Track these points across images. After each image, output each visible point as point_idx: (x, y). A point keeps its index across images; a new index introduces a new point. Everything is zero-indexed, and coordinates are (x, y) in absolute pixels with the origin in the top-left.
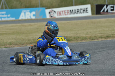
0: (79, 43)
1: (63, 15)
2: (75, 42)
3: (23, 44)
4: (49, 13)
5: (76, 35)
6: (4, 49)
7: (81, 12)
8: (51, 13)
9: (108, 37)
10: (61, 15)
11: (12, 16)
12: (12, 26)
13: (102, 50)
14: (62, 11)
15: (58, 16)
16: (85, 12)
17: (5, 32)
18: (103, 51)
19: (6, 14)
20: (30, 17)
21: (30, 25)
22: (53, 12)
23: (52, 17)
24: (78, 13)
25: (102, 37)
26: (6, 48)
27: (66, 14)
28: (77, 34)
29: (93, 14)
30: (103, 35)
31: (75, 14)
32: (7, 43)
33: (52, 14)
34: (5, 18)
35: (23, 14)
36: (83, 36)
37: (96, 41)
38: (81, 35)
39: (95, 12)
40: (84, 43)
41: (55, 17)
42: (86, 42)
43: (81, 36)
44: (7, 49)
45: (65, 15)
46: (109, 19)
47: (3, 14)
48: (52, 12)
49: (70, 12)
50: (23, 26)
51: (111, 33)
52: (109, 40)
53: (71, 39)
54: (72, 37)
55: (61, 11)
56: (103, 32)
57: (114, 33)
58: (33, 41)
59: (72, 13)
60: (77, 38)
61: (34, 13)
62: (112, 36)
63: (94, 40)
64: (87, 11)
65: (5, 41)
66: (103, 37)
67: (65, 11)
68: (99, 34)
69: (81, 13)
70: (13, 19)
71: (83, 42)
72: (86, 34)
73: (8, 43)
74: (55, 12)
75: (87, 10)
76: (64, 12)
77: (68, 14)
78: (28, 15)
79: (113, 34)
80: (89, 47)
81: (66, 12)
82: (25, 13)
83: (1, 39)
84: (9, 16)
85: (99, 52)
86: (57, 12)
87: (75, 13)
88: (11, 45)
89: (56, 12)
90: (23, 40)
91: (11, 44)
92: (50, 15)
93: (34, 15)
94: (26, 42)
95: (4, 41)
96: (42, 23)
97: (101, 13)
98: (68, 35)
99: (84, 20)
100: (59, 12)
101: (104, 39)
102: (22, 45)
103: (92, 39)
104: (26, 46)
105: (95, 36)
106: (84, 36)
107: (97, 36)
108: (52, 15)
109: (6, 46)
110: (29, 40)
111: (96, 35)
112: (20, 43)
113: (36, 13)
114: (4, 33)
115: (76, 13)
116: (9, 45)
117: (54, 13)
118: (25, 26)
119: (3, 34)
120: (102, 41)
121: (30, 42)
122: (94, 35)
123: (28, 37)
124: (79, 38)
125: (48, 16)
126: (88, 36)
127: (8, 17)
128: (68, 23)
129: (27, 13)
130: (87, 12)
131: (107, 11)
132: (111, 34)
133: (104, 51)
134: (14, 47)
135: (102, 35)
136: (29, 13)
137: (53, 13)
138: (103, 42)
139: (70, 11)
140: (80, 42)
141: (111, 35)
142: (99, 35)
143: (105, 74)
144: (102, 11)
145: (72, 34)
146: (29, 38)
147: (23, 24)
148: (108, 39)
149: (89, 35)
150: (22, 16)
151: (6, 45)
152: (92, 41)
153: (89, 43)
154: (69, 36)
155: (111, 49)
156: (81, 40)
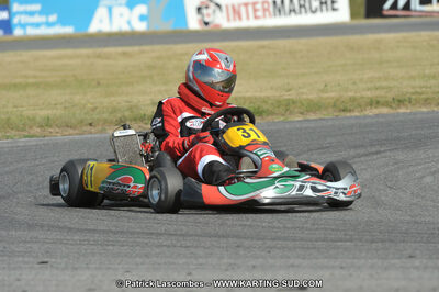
0: (293, 122)
1: (248, 17)
2: (282, 118)
3: (91, 125)
4: (199, 9)
5: (284, 93)
6: (23, 142)
7: (313, 9)
8: (205, 11)
9: (401, 102)
10: (240, 18)
11: (62, 21)
12: (59, 58)
13: (374, 150)
14: (246, 5)
15: (229, 19)
16: (327, 9)
17: (35, 77)
18: (377, 153)
19: (41, 13)
20: (129, 23)
21: (124, 54)
22: (212, 6)
23: (207, 24)
24: (303, 10)
25: (378, 102)
26: (32, 137)
27: (260, 14)
28: (289, 90)
29: (353, 15)
30: (382, 93)
31: (293, 14)
32: (34, 119)
33: (208, 15)
34: (37, 25)
35: (101, 12)
36: (310, 97)
37: (356, 117)
38: (303, 93)
39: (363, 10)
40: (312, 125)
41: (218, 26)
42: (321, 119)
43: (305, 96)
44: (33, 141)
45: (256, 17)
46: (413, 36)
47: (31, 14)
48: (207, 7)
49: (271, 8)
50: (99, 56)
51: (413, 87)
52: (404, 113)
53: (265, 107)
54: (270, 102)
55: (240, 6)
56: (384, 84)
57: (421, 87)
58: (127, 114)
59: (280, 11)
60: (288, 106)
61: (142, 9)
62: (416, 99)
63: (350, 111)
64: (336, 6)
65: (28, 113)
66: (381, 100)
67: (254, 4)
68: (368, 89)
69: (314, 12)
70: (68, 30)
71: (308, 120)
72: (322, 91)
73: (38, 119)
74: (218, 6)
75: (333, 2)
76: (250, 8)
77: (267, 13)
78: (121, 15)
79: (418, 90)
80: (329, 140)
81: (259, 6)
82: (110, 10)
83: (15, 107)
84: (53, 18)
85: (362, 159)
86: (227, 7)
87: (292, 11)
88: (51, 127)
89: (224, 8)
90: (94, 109)
91: (48, 123)
92: (199, 17)
93: (142, 18)
94: (105, 116)
95: (22, 111)
96: (166, 47)
97: (385, 13)
98: (258, 94)
99: (322, 39)
100: (233, 7)
101: (385, 110)
102: (89, 128)
103: (342, 107)
104: (101, 132)
105: (353, 99)
106: (313, 96)
107: (362, 97)
108: (207, 19)
109: (32, 132)
110: (114, 110)
111: (358, 95)
112: (82, 121)
113: (150, 10)
114: (30, 81)
115: (294, 10)
116: (41, 126)
117: (214, 12)
118: (108, 57)
119: (25, 86)
120: (377, 116)
121: (119, 116)
122: (351, 94)
123: (113, 99)
124: (294, 102)
125: (193, 23)
126: (328, 98)
127: (49, 25)
128: (263, 47)
129: (116, 11)
130: (334, 9)
131: (407, 7)
132: (412, 91)
133: (383, 154)
134: (59, 136)
135: (378, 93)
136: (125, 10)
137: (210, 11)
138: (381, 120)
139: (275, 3)
140: (300, 118)
141: (413, 94)
142: (368, 94)
143: (372, 242)
144: (387, 6)
145: (272, 88)
146: (115, 104)
147: (99, 50)
148: (402, 110)
149: (332, 94)
150: (101, 21)
151: (31, 127)
152: (343, 114)
153: (330, 123)
154: (260, 97)
155: (408, 147)
156: (302, 113)
